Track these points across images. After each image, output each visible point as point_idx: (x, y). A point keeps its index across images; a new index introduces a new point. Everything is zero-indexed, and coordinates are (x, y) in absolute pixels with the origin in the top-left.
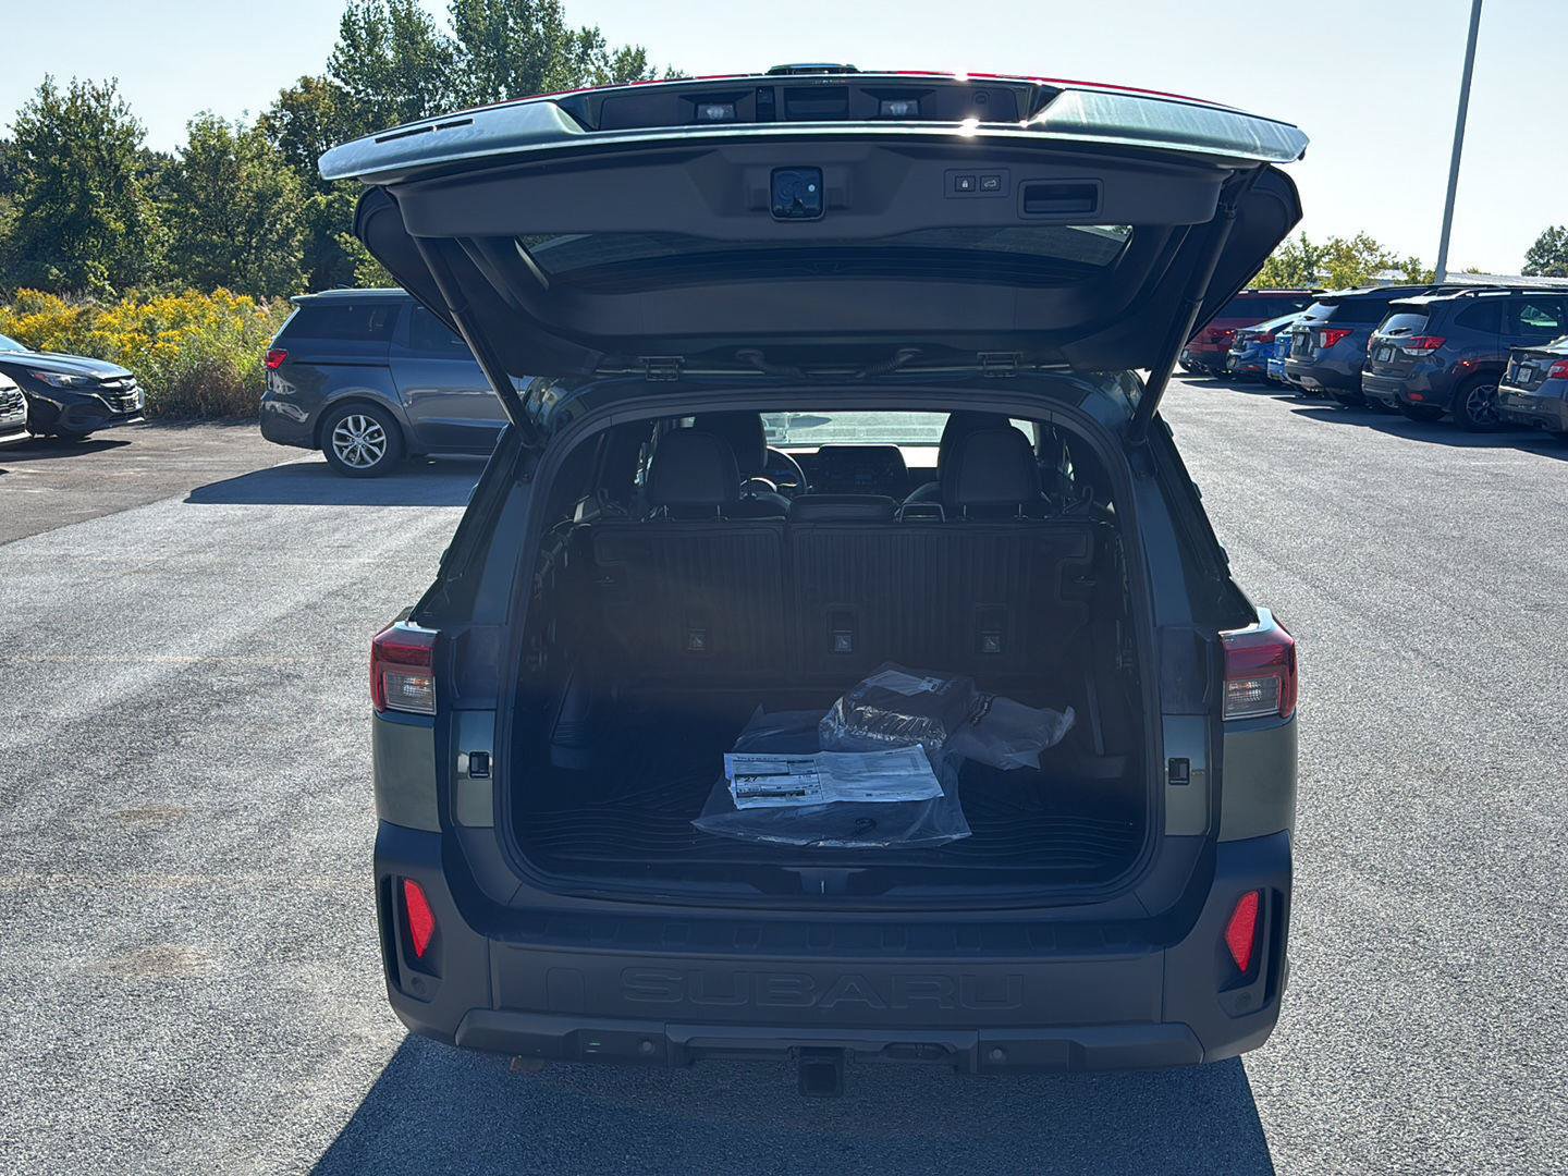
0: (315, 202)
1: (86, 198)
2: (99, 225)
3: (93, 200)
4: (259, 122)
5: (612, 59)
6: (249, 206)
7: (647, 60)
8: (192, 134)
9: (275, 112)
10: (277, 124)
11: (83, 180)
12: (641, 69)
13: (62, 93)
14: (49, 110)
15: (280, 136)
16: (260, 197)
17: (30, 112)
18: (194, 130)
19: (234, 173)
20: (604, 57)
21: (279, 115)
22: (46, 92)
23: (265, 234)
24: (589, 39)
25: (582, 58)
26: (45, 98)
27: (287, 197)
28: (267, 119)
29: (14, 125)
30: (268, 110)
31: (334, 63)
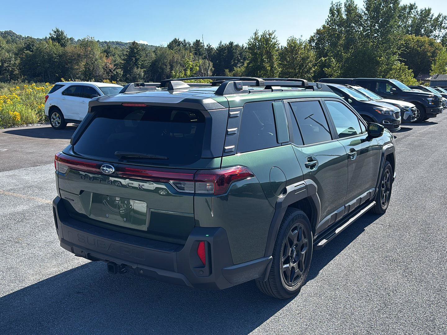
0: (321, 60)
1: (262, 61)
2: (264, 68)
3: (264, 61)
4: (310, 38)
5: (419, 13)
6: (300, 61)
7: (431, 12)
8: (288, 43)
9: (315, 35)
10: (315, 38)
11: (262, 56)
12: (428, 15)
13: (260, 34)
14: (256, 39)
15: (315, 42)
16: (303, 59)
17: (251, 39)
18: (288, 41)
19: (297, 53)
20: (417, 12)
21: (316, 36)
22: (256, 34)
23: (304, 69)
24: (412, 7)
25: (409, 13)
26: (255, 36)
27: (311, 58)
28: (312, 37)
29: (247, 43)
30: (313, 35)
31: (327, 21)
